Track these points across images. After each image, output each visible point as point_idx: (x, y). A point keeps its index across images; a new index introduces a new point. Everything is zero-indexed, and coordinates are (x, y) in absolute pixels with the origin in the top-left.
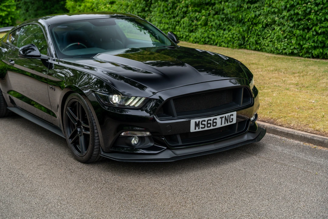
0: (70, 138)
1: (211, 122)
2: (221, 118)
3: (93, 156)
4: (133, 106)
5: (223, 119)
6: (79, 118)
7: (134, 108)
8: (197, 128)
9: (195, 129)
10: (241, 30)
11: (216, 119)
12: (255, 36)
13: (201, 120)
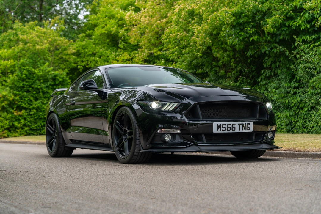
0: (117, 147)
1: (231, 126)
2: (240, 124)
3: (135, 154)
4: (168, 110)
5: (241, 126)
6: (125, 127)
7: (168, 112)
8: (219, 130)
9: (217, 130)
10: (288, 114)
11: (235, 124)
12: (302, 120)
13: (222, 123)
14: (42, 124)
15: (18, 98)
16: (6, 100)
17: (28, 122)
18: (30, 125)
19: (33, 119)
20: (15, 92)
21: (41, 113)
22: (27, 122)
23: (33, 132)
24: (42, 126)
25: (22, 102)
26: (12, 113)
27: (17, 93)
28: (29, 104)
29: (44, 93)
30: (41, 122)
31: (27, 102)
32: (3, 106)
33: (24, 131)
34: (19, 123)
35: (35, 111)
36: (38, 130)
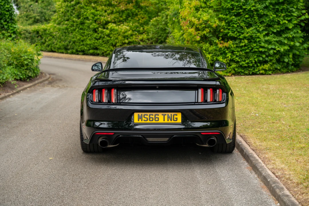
14: (256, 60)
15: (223, 24)
16: (208, 28)
17: (237, 56)
18: (239, 60)
19: (243, 52)
20: (220, 16)
21: (255, 45)
22: (235, 57)
23: (243, 71)
24: (256, 63)
25: (229, 29)
26: (216, 44)
27: (224, 17)
28: (239, 32)
29: (260, 16)
30: (255, 57)
31: (237, 30)
32: (204, 34)
33: (230, 68)
34: (225, 58)
35: (246, 41)
36: (251, 68)
